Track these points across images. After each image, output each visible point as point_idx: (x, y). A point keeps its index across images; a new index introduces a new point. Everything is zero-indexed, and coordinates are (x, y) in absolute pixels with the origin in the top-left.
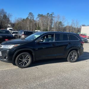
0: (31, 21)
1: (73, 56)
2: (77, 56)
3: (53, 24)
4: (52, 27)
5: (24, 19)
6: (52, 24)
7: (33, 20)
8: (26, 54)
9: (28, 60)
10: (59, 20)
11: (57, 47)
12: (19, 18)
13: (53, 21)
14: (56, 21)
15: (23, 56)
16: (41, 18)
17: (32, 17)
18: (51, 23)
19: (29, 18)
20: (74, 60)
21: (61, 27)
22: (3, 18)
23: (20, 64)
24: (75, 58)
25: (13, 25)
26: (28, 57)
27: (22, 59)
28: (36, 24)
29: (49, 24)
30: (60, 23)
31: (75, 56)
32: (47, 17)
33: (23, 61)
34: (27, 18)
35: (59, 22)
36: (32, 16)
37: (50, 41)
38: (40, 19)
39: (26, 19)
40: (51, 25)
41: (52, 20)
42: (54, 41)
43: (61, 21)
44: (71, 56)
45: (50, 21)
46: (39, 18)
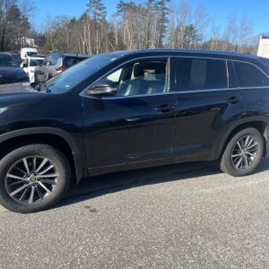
0: (95, 27)
1: (243, 153)
2: (259, 150)
3: (167, 35)
4: (164, 43)
5: (73, 21)
6: (164, 34)
7: (103, 21)
8: (38, 153)
9: (53, 178)
10: (187, 19)
11: (180, 114)
12: (57, 17)
13: (166, 24)
14: (176, 24)
15: (25, 160)
16: (128, 13)
17: (99, 12)
18: (162, 30)
19: (91, 15)
20: (247, 166)
21: (191, 43)
22: (9, 19)
23: (12, 194)
24: (252, 158)
25: (41, 41)
26: (48, 164)
27: (22, 175)
28: (111, 36)
29: (155, 32)
30: (190, 29)
31: (252, 150)
32: (147, 11)
33: (27, 183)
34: (84, 17)
35: (187, 28)
36: (100, 9)
37: (150, 92)
38: (125, 18)
39: (82, 18)
40: (162, 36)
41: (163, 20)
42: (166, 90)
43: (193, 22)
44: (236, 150)
45: (158, 22)
46: (122, 13)
